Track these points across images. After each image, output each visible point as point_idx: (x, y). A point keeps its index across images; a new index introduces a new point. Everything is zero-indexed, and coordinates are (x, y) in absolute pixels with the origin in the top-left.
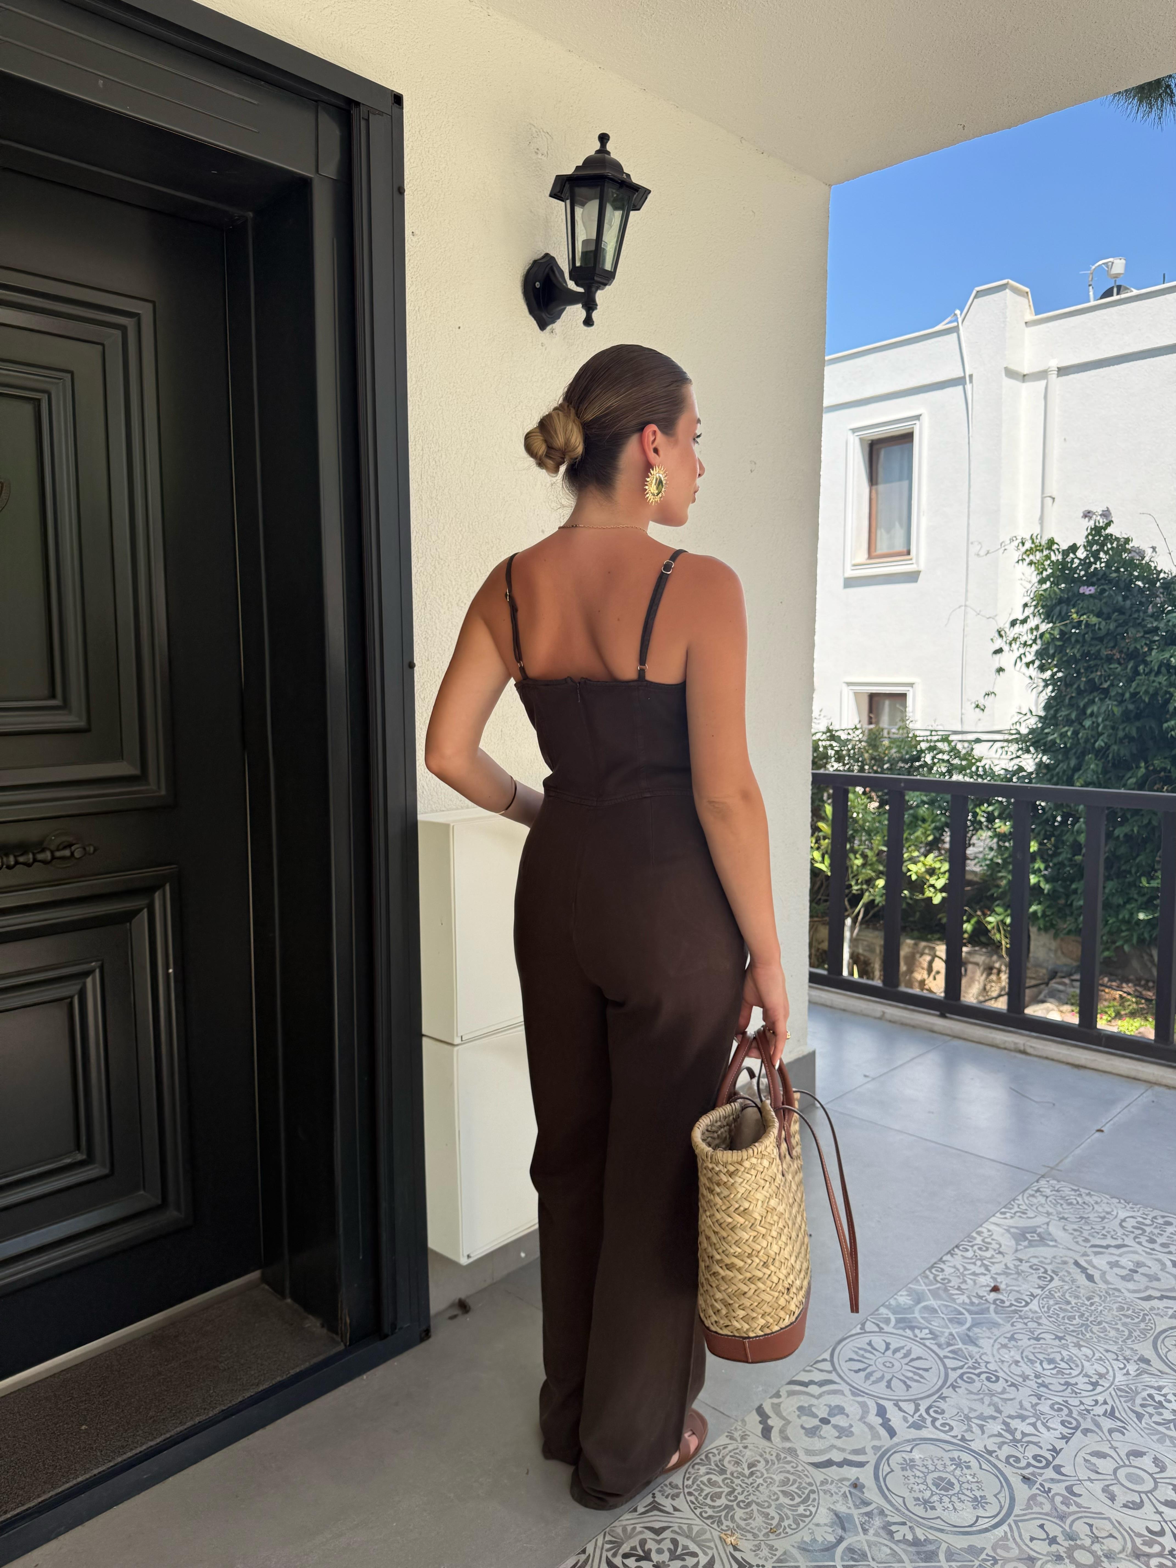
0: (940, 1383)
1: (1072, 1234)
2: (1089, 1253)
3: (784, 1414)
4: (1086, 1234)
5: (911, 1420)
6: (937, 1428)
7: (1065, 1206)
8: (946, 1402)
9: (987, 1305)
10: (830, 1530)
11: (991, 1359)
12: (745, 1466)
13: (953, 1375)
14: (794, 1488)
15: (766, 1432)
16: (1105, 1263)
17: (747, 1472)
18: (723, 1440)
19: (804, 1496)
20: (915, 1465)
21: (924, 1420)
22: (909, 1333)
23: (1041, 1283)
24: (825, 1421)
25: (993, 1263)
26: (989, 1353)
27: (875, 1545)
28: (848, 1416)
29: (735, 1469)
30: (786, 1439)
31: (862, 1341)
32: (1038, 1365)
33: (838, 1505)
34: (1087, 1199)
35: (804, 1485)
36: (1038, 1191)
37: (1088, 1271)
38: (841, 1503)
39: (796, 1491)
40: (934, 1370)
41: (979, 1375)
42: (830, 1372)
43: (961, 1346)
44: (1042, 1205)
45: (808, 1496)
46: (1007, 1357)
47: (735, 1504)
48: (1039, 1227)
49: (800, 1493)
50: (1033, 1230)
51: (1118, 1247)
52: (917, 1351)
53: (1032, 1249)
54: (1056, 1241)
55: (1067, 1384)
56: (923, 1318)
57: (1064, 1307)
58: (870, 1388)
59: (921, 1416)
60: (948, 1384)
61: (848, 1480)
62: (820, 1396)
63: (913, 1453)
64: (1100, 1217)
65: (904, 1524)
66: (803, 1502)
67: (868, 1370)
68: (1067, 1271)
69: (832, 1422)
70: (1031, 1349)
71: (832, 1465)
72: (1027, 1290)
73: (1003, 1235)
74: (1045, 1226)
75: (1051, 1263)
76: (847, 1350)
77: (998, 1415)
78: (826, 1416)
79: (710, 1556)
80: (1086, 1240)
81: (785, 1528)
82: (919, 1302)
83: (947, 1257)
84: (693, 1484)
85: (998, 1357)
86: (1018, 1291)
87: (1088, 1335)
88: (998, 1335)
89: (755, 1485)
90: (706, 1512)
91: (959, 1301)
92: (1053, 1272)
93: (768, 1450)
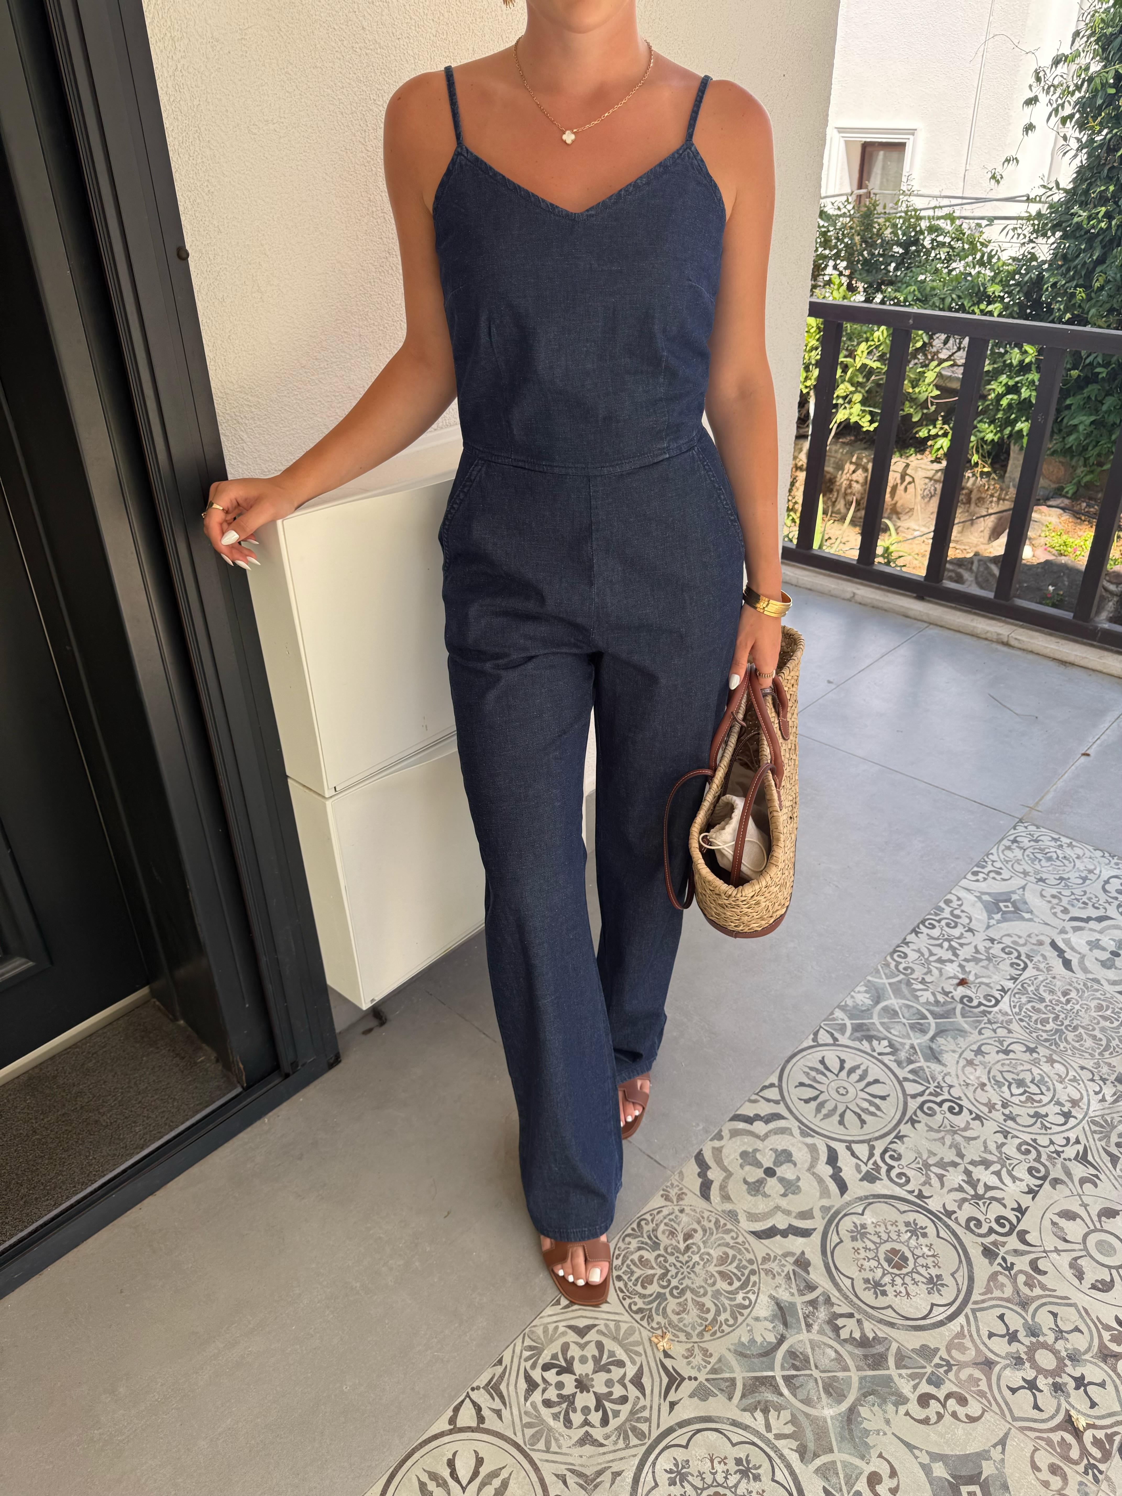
0: (897, 1117)
1: (1050, 902)
2: (1068, 929)
3: (726, 1163)
4: (1065, 902)
5: (864, 1169)
6: (891, 1180)
7: (1043, 863)
8: (903, 1143)
9: (952, 1006)
10: (770, 1326)
11: (955, 1083)
12: (681, 1237)
13: (912, 1105)
14: (732, 1268)
15: (706, 1188)
16: (1084, 942)
17: (683, 1246)
18: (657, 1202)
19: (743, 1279)
20: (866, 1233)
21: (877, 1168)
22: (866, 1046)
23: (1015, 972)
24: (770, 1172)
25: (961, 945)
26: (953, 1073)
27: (819, 1347)
28: (795, 1165)
29: (669, 1242)
30: (727, 1198)
31: (814, 1058)
32: (1005, 1088)
33: (780, 1290)
34: (1068, 851)
35: (744, 1263)
36: (1015, 841)
37: (1066, 955)
38: (783, 1288)
39: (735, 1271)
40: (892, 1098)
41: (940, 1104)
42: (777, 1102)
43: (922, 1063)
44: (1018, 861)
45: (748, 1278)
46: (972, 1079)
47: (667, 1291)
48: (1014, 892)
49: (739, 1274)
50: (1006, 897)
51: (1100, 919)
52: (874, 1071)
53: (1004, 925)
54: (1031, 912)
55: (1037, 1115)
56: (882, 1024)
57: (1037, 1006)
58: (821, 1124)
59: (875, 1163)
60: (907, 1118)
61: (793, 1254)
62: (764, 1137)
63: (865, 1217)
64: (1081, 878)
65: (851, 1315)
66: (742, 1287)
67: (819, 1100)
68: (1042, 955)
69: (778, 1173)
70: (999, 1066)
71: (776, 1235)
72: (996, 983)
73: (973, 904)
74: (1020, 892)
75: (1024, 945)
76: (798, 1070)
77: (960, 1161)
78: (772, 1166)
79: (638, 1365)
80: (1065, 911)
81: (721, 1325)
82: (877, 1002)
83: (912, 937)
84: (623, 1264)
85: (962, 1077)
86: (987, 985)
87: (1062, 1045)
88: (964, 1047)
89: (691, 1264)
90: (636, 1304)
91: (922, 1000)
92: (1028, 957)
93: (706, 1214)
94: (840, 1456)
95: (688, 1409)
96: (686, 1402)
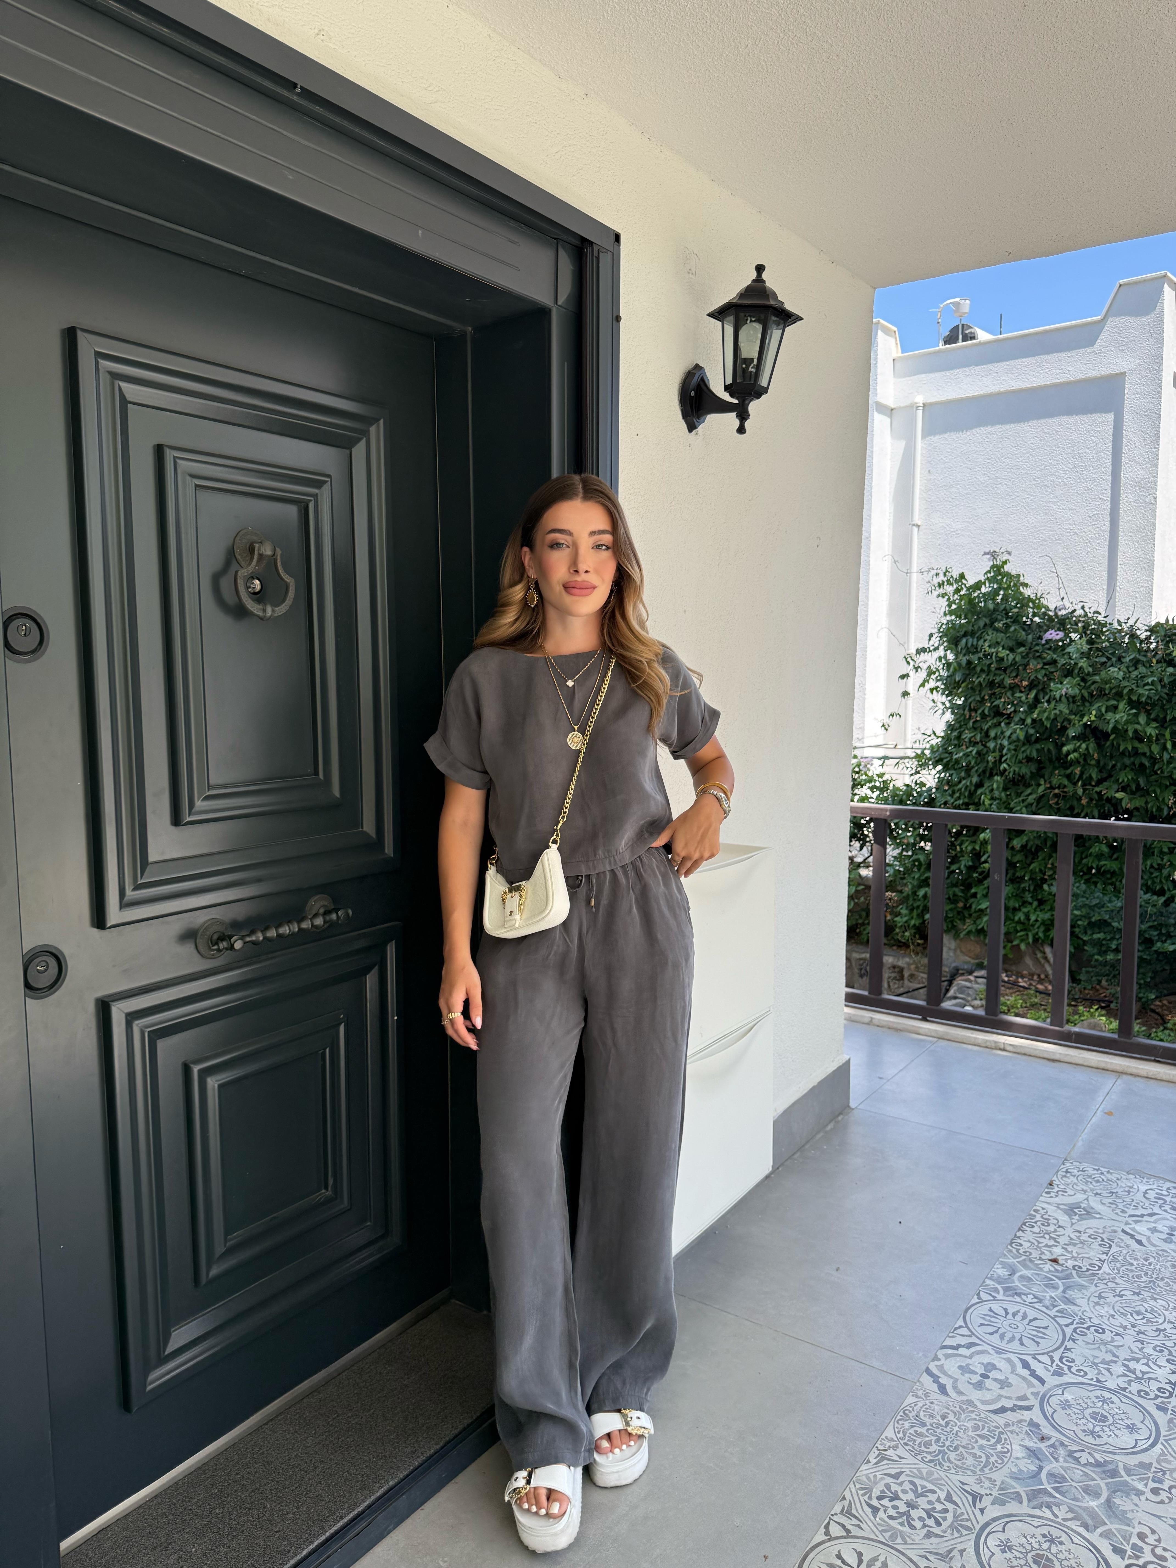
0: (1061, 1338)
1: (1110, 1207)
2: (1130, 1222)
3: (950, 1373)
4: (1121, 1206)
5: (1052, 1370)
6: (1074, 1374)
7: (1094, 1183)
8: (1072, 1352)
9: (1069, 1271)
10: (1029, 1461)
11: (1092, 1316)
12: (939, 1417)
13: (1069, 1331)
14: (985, 1431)
15: (942, 1389)
16: (1145, 1229)
17: (943, 1423)
18: (912, 1398)
19: (996, 1437)
20: (1070, 1405)
21: (1062, 1369)
22: (1018, 1299)
23: (1104, 1250)
24: (985, 1376)
25: (1058, 1236)
27: (1069, 1470)
28: (1001, 1371)
29: (932, 1421)
30: (960, 1393)
31: (984, 1309)
32: (1129, 1316)
33: (1026, 1441)
34: (1109, 1176)
35: (992, 1428)
36: (1067, 1172)
37: (1135, 1237)
38: (1027, 1439)
39: (988, 1433)
40: (1051, 1327)
41: (1087, 1329)
42: (970, 1336)
43: (1063, 1306)
44: (1076, 1184)
45: (1000, 1436)
46: (1103, 1313)
47: (945, 1448)
48: (1081, 1202)
49: (992, 1435)
50: (1077, 1206)
51: (1150, 1215)
52: (1032, 1314)
53: (1084, 1222)
54: (1099, 1214)
55: (1158, 1330)
56: (1023, 1285)
57: (1130, 1268)
58: (1008, 1346)
59: (1057, 1365)
60: (1067, 1338)
61: (1025, 1421)
62: (971, 1357)
63: (1065, 1396)
64: (1126, 1191)
65: (1083, 1451)
66: (997, 1442)
67: (1000, 1332)
68: (1119, 1238)
69: (991, 1377)
70: (1118, 1304)
71: (1007, 1411)
72: (1094, 1257)
73: (1055, 1211)
74: (1086, 1202)
75: (1104, 1233)
76: (975, 1317)
77: (1117, 1359)
78: (984, 1372)
79: (946, 1490)
80: (1124, 1212)
81: (994, 1464)
82: (1014, 1273)
83: (1020, 1234)
84: (905, 1436)
85: (1096, 1313)
86: (1088, 1258)
87: (1158, 1289)
88: (1089, 1295)
89: (954, 1432)
90: (926, 1458)
91: (1046, 1269)
92: (1109, 1239)
93: (951, 1404)
94: (1113, 1526)
95: (993, 1512)
96: (990, 1507)
